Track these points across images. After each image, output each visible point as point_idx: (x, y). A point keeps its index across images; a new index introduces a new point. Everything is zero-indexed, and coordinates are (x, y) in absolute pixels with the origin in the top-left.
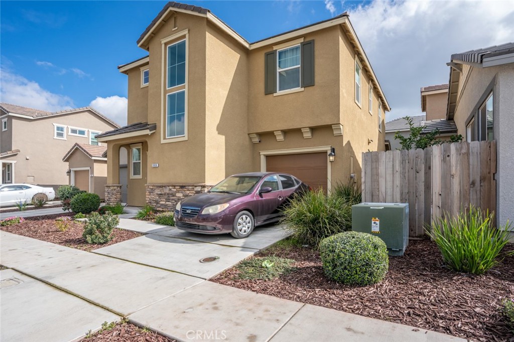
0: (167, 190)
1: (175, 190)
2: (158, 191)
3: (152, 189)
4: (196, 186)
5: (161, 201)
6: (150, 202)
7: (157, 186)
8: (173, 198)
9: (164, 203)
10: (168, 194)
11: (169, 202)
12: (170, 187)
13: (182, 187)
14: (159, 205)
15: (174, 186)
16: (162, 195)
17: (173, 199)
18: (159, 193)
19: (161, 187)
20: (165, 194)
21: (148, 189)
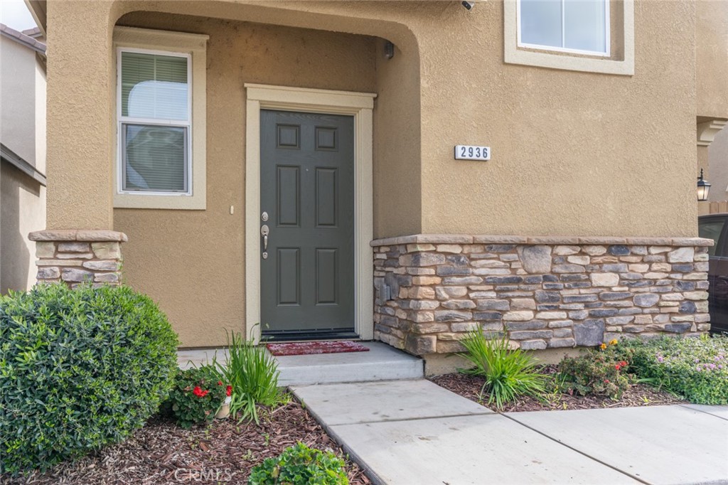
0: (541, 263)
1: (587, 261)
2: (494, 267)
3: (457, 257)
4: (677, 247)
5: (514, 308)
6: (448, 321)
7: (489, 246)
8: (575, 292)
9: (528, 315)
10: (546, 278)
11: (557, 309)
12: (562, 251)
13: (618, 249)
14: (498, 327)
15: (581, 245)
16: (519, 281)
17: (574, 299)
18: (504, 273)
19: (510, 247)
20: (532, 279)
21: (434, 259)
